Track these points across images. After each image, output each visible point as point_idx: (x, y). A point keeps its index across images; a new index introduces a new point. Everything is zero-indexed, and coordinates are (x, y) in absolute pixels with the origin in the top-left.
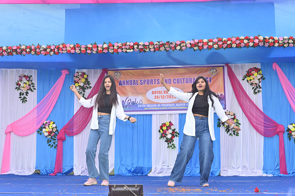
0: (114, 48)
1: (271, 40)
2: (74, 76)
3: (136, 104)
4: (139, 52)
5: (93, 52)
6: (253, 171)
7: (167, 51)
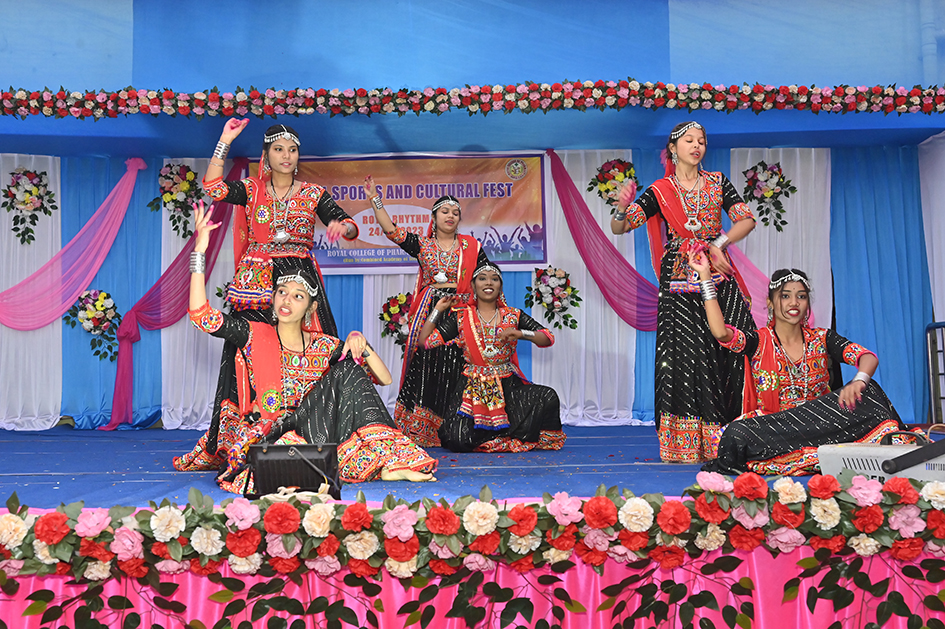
0: (264, 104)
1: (658, 92)
2: (161, 175)
3: (323, 248)
4: (329, 114)
5: (210, 112)
6: (609, 412)
7: (401, 113)
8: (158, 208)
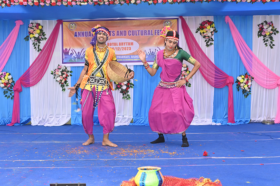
0: (67, 1)
2: (29, 27)
4: (93, 5)
5: (46, 4)
6: (203, 119)
7: (122, 4)
8: (28, 40)
